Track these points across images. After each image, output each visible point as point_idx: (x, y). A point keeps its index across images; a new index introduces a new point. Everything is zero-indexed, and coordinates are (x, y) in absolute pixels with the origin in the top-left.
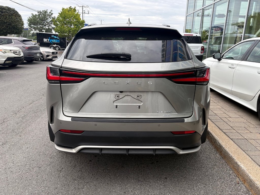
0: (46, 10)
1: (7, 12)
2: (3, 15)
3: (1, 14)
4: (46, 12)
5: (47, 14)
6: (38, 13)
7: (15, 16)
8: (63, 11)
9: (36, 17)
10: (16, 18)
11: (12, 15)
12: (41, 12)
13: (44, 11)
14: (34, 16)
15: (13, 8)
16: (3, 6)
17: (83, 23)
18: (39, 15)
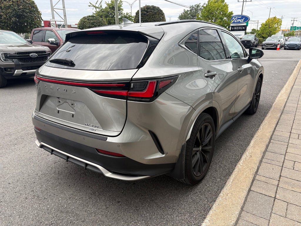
0: (198, 4)
1: (151, 11)
2: (147, 15)
3: (146, 13)
4: (198, 6)
5: (199, 8)
6: (190, 8)
7: (158, 15)
8: (208, 4)
9: (187, 13)
10: (159, 17)
11: (156, 13)
12: (193, 7)
13: (196, 6)
14: (186, 12)
15: (158, 6)
16: (149, 6)
17: (230, 15)
18: (191, 10)
